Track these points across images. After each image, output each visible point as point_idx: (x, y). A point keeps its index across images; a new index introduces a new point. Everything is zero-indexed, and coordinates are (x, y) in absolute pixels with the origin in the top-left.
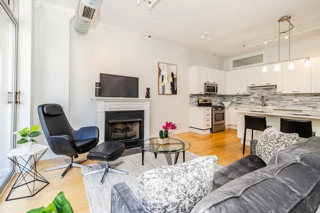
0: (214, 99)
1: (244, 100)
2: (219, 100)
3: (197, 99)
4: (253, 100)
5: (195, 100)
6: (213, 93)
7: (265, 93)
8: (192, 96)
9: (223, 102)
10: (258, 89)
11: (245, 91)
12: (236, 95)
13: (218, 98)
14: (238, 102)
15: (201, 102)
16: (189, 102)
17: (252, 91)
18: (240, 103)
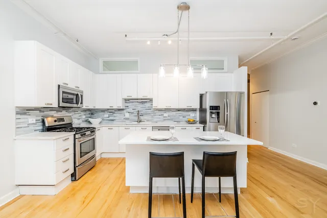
0: (77, 116)
1: (118, 116)
2: (84, 117)
3: (40, 118)
4: (127, 115)
5: (32, 119)
6: (75, 105)
7: (140, 107)
8: (24, 111)
9: (90, 119)
10: (133, 102)
11: (119, 104)
12: (108, 109)
13: (83, 113)
14: (111, 118)
15: (49, 122)
16: (14, 127)
17: (127, 105)
18: (113, 120)
